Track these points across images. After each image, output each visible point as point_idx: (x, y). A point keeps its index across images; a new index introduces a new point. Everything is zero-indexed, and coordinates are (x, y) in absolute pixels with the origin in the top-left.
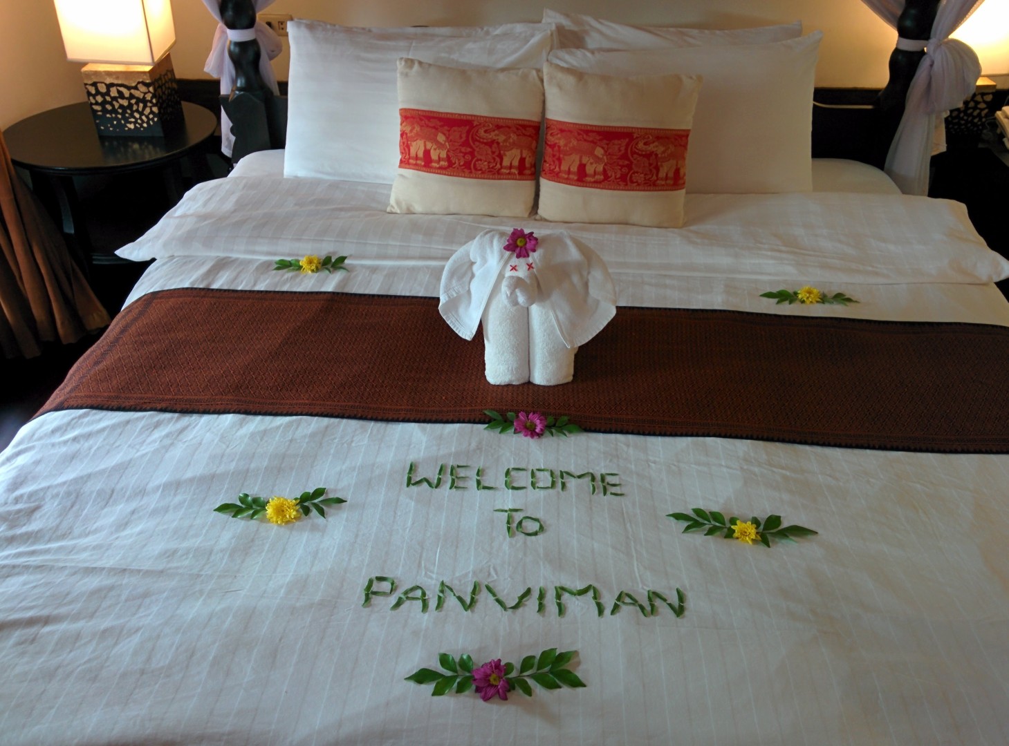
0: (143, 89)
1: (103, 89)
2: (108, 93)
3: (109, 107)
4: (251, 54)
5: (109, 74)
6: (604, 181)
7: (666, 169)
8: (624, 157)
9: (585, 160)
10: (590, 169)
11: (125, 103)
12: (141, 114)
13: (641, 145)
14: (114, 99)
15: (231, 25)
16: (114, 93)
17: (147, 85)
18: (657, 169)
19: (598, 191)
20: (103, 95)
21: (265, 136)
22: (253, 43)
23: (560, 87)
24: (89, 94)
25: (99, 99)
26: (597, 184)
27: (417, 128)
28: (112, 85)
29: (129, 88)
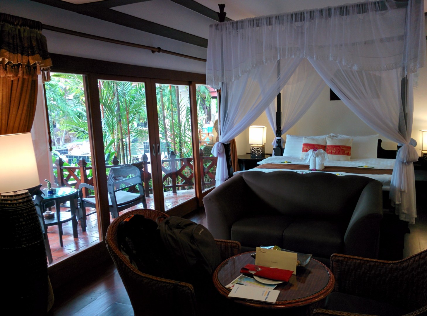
0: (260, 149)
1: (253, 149)
2: (254, 150)
3: (254, 152)
4: (279, 141)
5: (255, 146)
6: (335, 154)
7: (346, 152)
8: (339, 150)
9: (332, 150)
10: (333, 152)
11: (256, 151)
12: (259, 153)
13: (341, 148)
14: (255, 150)
15: (277, 136)
16: (255, 149)
17: (261, 148)
18: (344, 152)
19: (334, 155)
20: (253, 150)
21: (280, 153)
22: (280, 139)
23: (329, 140)
24: (251, 150)
25: (252, 150)
26: (334, 154)
27: (305, 146)
28: (255, 148)
29: (257, 149)
